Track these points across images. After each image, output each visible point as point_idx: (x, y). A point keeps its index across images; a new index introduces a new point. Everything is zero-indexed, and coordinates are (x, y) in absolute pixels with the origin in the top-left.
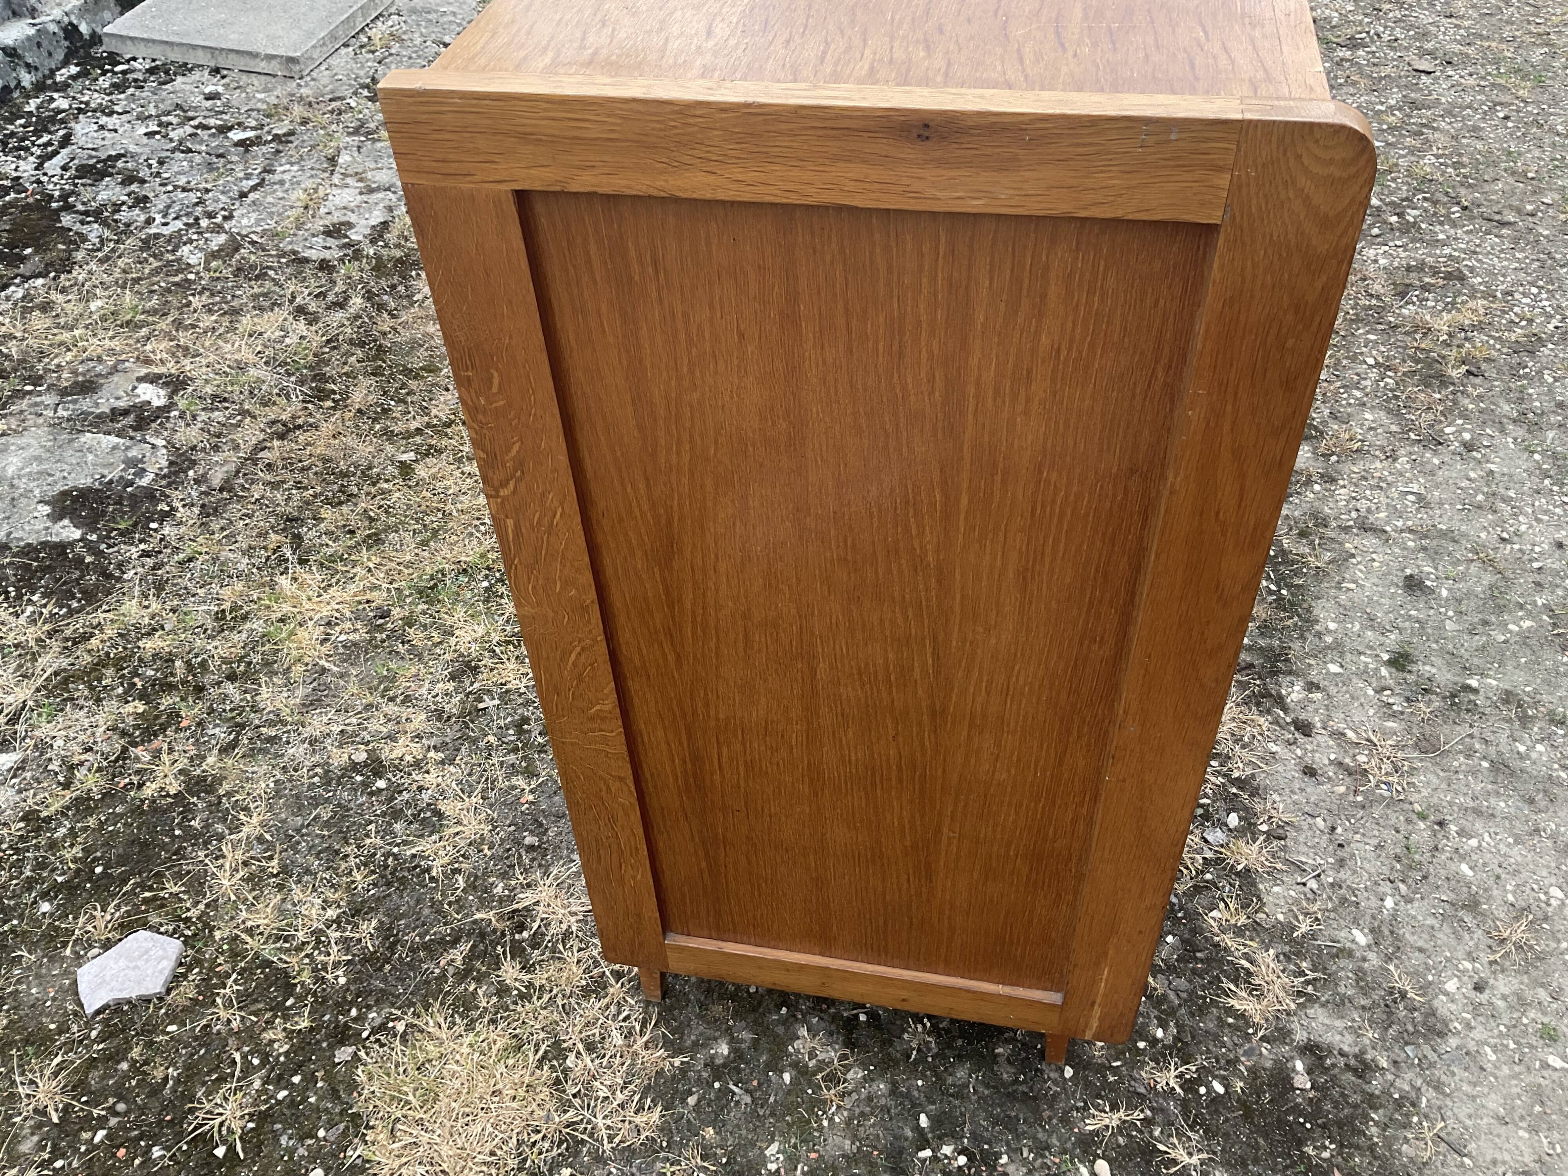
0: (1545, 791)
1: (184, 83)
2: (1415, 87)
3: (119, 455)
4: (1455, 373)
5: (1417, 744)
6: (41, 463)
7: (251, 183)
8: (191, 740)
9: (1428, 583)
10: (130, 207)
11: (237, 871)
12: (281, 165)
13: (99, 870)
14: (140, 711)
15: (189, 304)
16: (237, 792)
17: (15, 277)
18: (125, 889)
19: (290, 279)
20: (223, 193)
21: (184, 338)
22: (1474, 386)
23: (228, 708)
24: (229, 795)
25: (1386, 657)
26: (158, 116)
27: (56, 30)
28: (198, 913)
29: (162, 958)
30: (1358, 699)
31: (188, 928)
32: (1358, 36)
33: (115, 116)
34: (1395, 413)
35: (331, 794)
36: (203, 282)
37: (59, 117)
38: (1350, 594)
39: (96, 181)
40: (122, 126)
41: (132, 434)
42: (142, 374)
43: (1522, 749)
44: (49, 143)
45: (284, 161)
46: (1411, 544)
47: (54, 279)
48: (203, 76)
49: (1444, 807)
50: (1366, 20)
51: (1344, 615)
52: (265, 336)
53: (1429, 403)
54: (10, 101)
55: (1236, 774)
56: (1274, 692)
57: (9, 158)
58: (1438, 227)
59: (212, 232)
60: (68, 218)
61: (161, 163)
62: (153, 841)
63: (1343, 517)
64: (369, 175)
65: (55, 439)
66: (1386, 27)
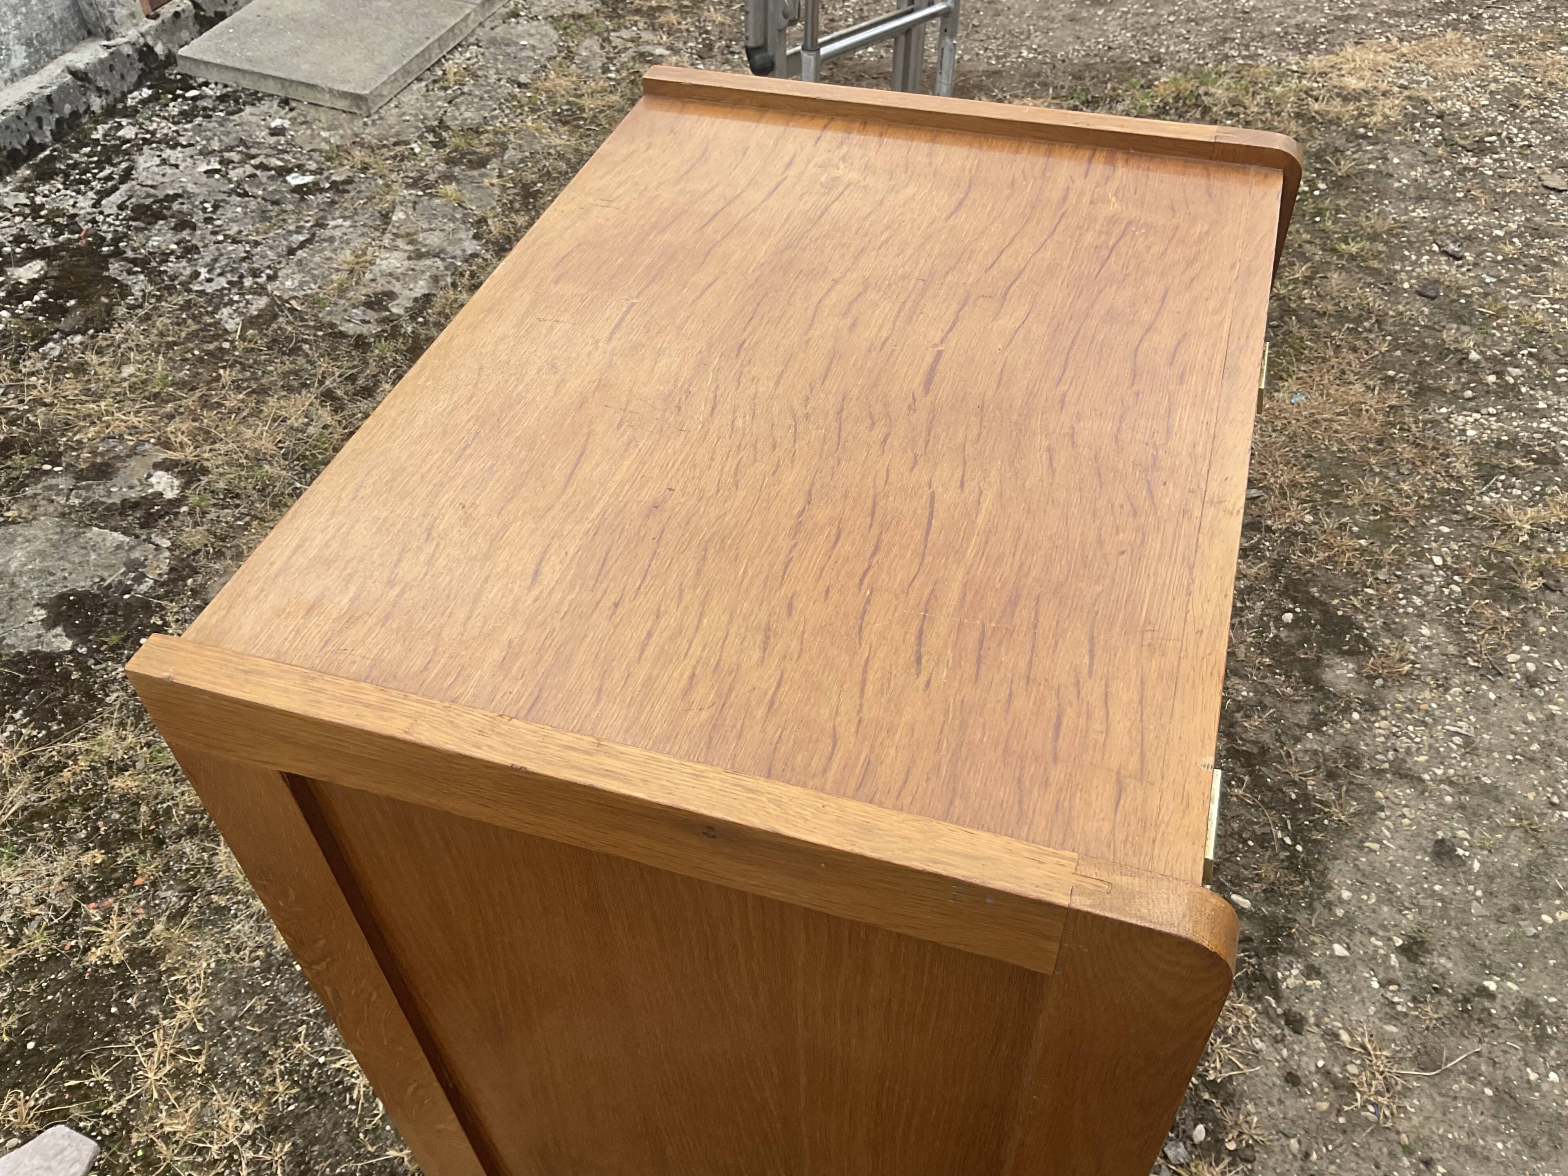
0: (1550, 1135)
1: (252, 114)
2: (1540, 209)
3: (122, 554)
4: (1530, 585)
5: (1416, 1057)
6: (44, 560)
7: (301, 238)
8: (143, 902)
9: (1460, 852)
10: (177, 258)
11: (165, 1065)
12: (334, 219)
13: (31, 1045)
14: (98, 862)
15: (218, 378)
16: (177, 969)
17: (55, 333)
18: (53, 1072)
19: (323, 356)
20: (271, 248)
21: (208, 418)
22: (1549, 605)
23: (184, 867)
24: (170, 971)
25: (1399, 942)
26: (221, 151)
27: (130, 52)
28: (119, 1108)
29: (76, 1161)
30: (1360, 992)
31: (107, 1126)
32: (1487, 139)
33: (179, 149)
34: (1455, 630)
35: (268, 983)
36: (237, 353)
37: (124, 147)
38: (1372, 856)
39: (149, 224)
40: (184, 160)
41: (137, 531)
42: (159, 460)
43: (1533, 1076)
44: (109, 178)
45: (337, 214)
46: (1448, 799)
47: (93, 337)
48: (271, 107)
49: (1435, 1142)
50: (1500, 118)
51: (1361, 885)
52: (289, 422)
53: (1495, 622)
54: (78, 126)
55: (1211, 1076)
56: (1269, 976)
57: (68, 192)
58: (1541, 392)
59: (254, 294)
60: (117, 265)
61: (216, 207)
62: (88, 1017)
63: (1379, 757)
64: (421, 237)
65: (62, 532)
66: (1520, 129)
